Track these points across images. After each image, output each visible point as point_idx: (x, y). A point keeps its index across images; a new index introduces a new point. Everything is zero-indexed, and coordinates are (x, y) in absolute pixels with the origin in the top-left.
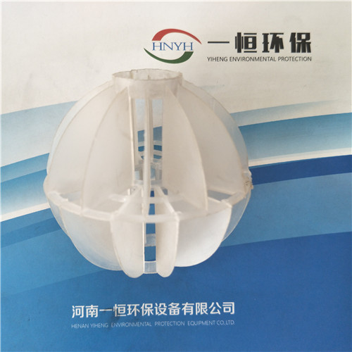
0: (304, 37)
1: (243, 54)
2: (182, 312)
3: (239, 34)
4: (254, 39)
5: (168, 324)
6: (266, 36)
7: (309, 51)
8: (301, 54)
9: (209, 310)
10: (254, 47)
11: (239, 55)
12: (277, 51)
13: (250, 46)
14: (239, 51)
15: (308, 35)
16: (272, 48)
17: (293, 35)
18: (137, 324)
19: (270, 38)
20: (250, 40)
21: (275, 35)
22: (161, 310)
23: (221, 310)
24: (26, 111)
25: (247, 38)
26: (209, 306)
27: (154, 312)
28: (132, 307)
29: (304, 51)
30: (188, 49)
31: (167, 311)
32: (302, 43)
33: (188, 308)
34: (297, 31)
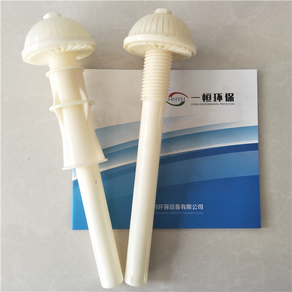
0: (231, 95)
1: (205, 102)
2: (181, 208)
3: (204, 94)
4: (210, 96)
5: (175, 213)
6: (215, 95)
7: (233, 101)
8: (230, 102)
9: (192, 208)
10: (210, 99)
11: (204, 103)
12: (220, 101)
13: (209, 99)
14: (204, 101)
15: (233, 94)
16: (217, 100)
17: (226, 94)
18: (162, 213)
19: (217, 96)
20: (209, 96)
21: (219, 94)
22: (172, 207)
23: (197, 208)
24: (118, 125)
25: (207, 96)
26: (192, 206)
27: (169, 208)
28: (160, 206)
29: (231, 101)
30: (183, 100)
31: (175, 208)
32: (230, 98)
33: (183, 207)
34: (228, 93)
